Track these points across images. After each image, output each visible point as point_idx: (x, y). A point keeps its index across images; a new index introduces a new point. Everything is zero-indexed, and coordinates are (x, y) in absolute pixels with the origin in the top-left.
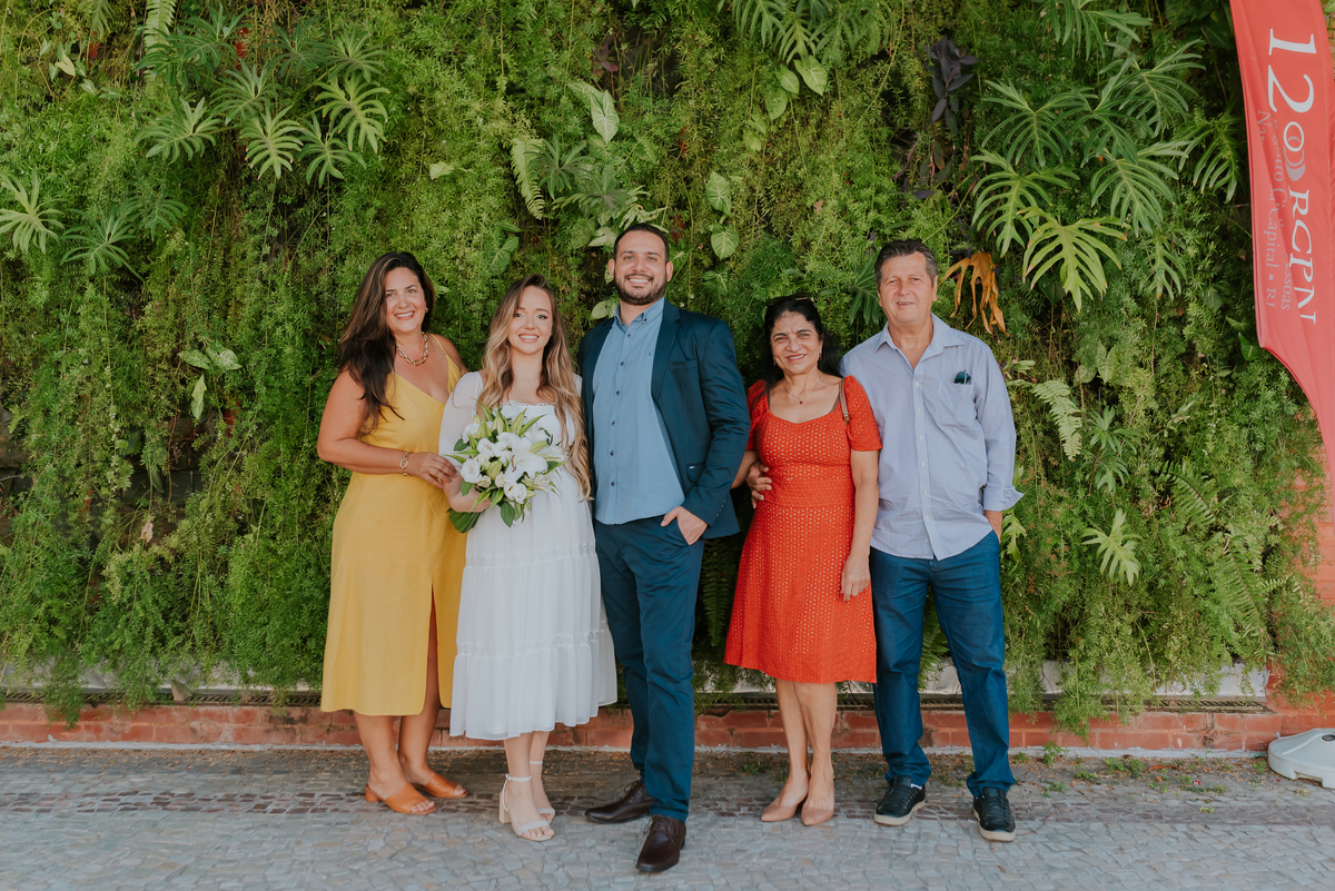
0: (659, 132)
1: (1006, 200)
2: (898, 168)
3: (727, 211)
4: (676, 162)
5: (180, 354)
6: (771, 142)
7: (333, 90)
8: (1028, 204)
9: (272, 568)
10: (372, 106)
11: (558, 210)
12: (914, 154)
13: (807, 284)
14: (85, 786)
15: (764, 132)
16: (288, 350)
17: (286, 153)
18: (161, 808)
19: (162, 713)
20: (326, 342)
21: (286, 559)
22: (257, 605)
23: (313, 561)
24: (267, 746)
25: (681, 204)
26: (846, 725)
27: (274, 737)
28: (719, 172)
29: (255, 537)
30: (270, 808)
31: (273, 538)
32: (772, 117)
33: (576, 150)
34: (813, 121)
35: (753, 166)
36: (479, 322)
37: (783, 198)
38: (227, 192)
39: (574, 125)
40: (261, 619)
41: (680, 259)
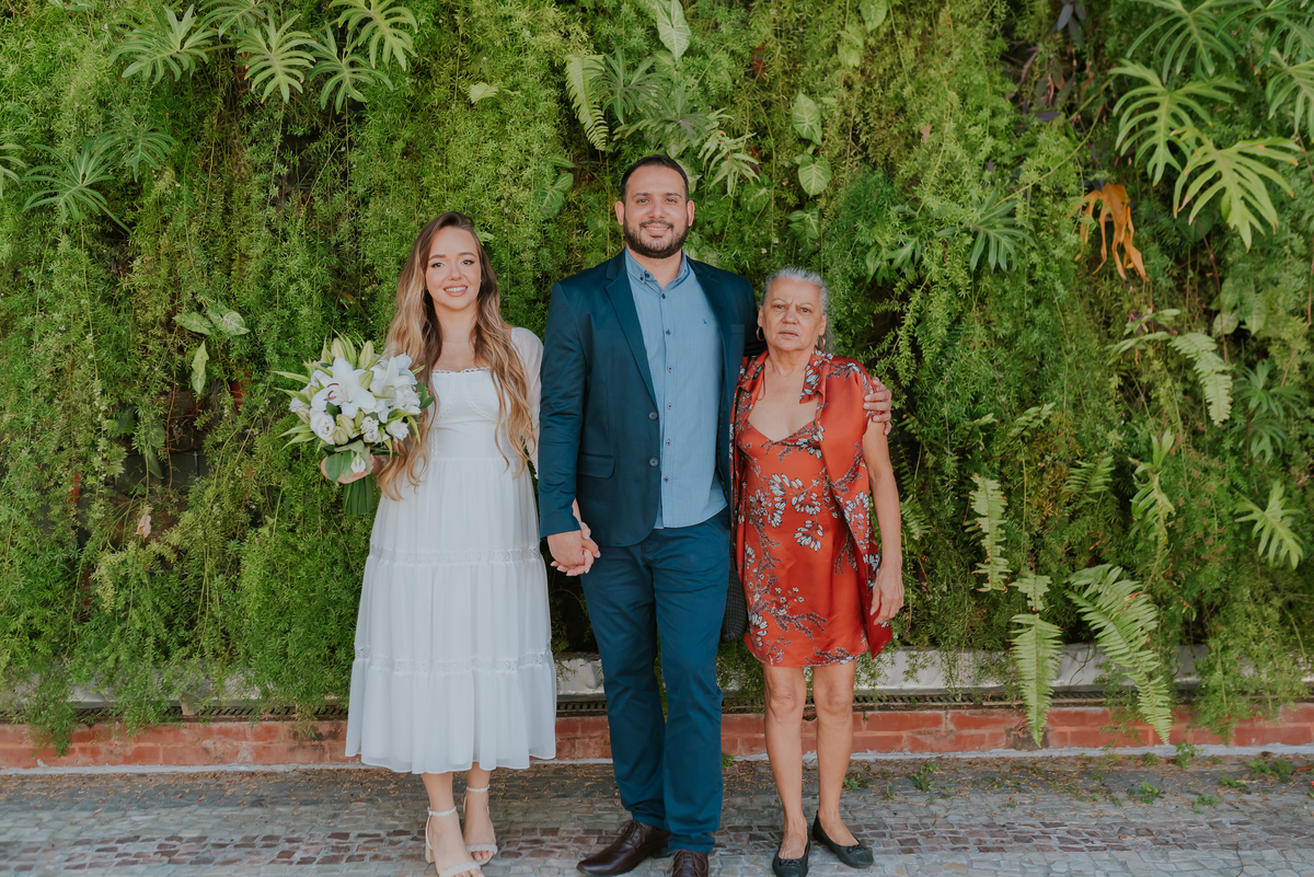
0: (738, 48)
1: (1154, 120)
2: (1012, 88)
3: (817, 139)
4: (753, 83)
5: (176, 318)
6: (871, 53)
8: (1181, 123)
9: (292, 566)
10: (398, 14)
11: (620, 140)
12: (1031, 72)
13: (921, 223)
14: (78, 828)
15: (861, 45)
16: (305, 311)
17: (295, 72)
18: (166, 859)
19: (170, 731)
20: (348, 301)
21: (308, 556)
22: (276, 608)
23: (339, 557)
24: (292, 767)
25: (761, 131)
26: (951, 727)
27: (300, 756)
28: (807, 94)
29: (271, 529)
30: (297, 856)
31: (292, 530)
32: (870, 27)
33: (641, 68)
34: (916, 32)
35: (849, 86)
36: (531, 274)
37: (883, 123)
38: (227, 125)
39: (638, 38)
40: (281, 626)
41: (761, 197)
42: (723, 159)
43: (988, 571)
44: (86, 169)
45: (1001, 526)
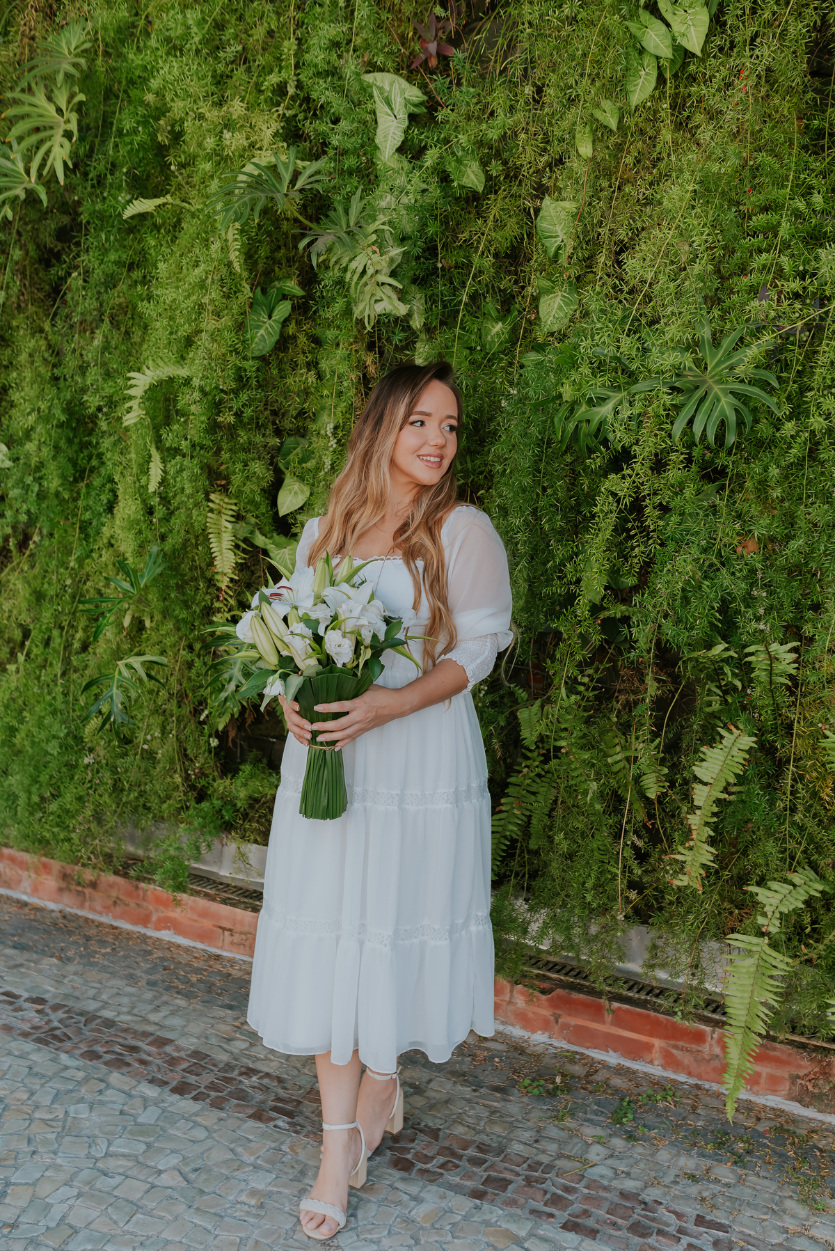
41: (498, 334)
43: (688, 859)
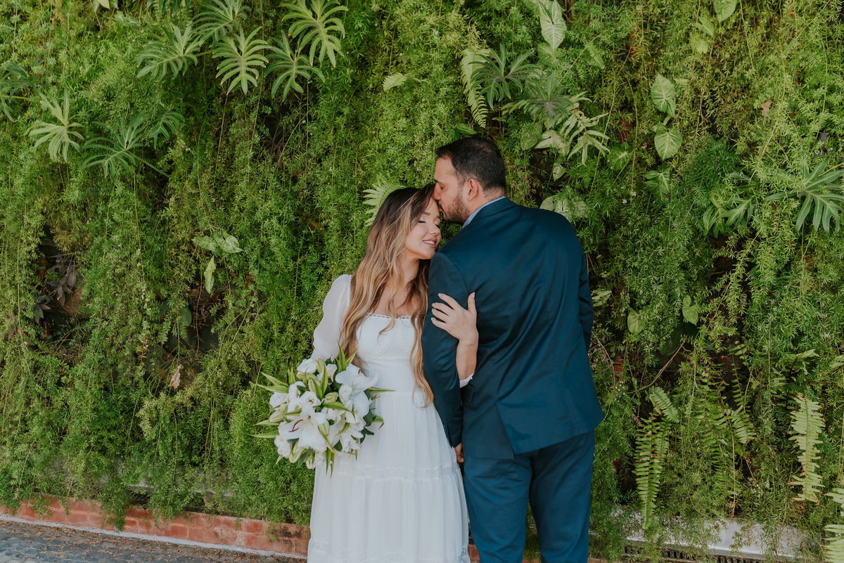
0: (605, 38)
3: (672, 113)
4: (623, 66)
6: (719, 43)
7: (301, 10)
10: (333, 24)
13: (752, 188)
15: (711, 33)
17: (253, 70)
19: (193, 517)
24: (271, 553)
25: (626, 106)
27: (276, 546)
28: (664, 75)
29: (253, 392)
32: (720, 18)
33: (522, 58)
34: (763, 22)
35: (699, 68)
37: (729, 99)
39: (523, 34)
40: (256, 462)
41: (623, 159)
42: (581, 134)
43: (803, 484)
44: (129, 138)
45: (816, 445)
